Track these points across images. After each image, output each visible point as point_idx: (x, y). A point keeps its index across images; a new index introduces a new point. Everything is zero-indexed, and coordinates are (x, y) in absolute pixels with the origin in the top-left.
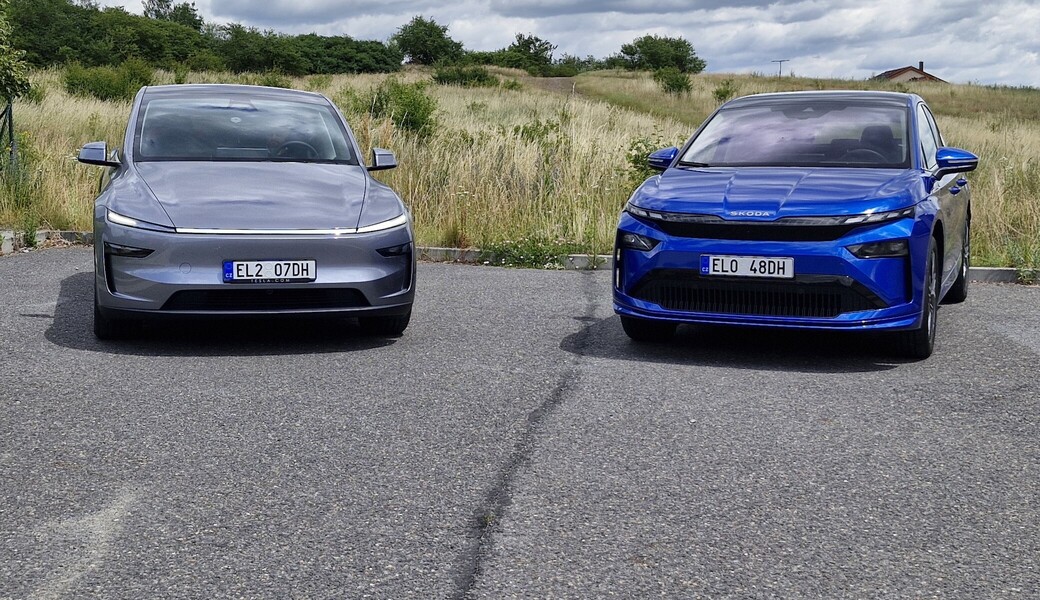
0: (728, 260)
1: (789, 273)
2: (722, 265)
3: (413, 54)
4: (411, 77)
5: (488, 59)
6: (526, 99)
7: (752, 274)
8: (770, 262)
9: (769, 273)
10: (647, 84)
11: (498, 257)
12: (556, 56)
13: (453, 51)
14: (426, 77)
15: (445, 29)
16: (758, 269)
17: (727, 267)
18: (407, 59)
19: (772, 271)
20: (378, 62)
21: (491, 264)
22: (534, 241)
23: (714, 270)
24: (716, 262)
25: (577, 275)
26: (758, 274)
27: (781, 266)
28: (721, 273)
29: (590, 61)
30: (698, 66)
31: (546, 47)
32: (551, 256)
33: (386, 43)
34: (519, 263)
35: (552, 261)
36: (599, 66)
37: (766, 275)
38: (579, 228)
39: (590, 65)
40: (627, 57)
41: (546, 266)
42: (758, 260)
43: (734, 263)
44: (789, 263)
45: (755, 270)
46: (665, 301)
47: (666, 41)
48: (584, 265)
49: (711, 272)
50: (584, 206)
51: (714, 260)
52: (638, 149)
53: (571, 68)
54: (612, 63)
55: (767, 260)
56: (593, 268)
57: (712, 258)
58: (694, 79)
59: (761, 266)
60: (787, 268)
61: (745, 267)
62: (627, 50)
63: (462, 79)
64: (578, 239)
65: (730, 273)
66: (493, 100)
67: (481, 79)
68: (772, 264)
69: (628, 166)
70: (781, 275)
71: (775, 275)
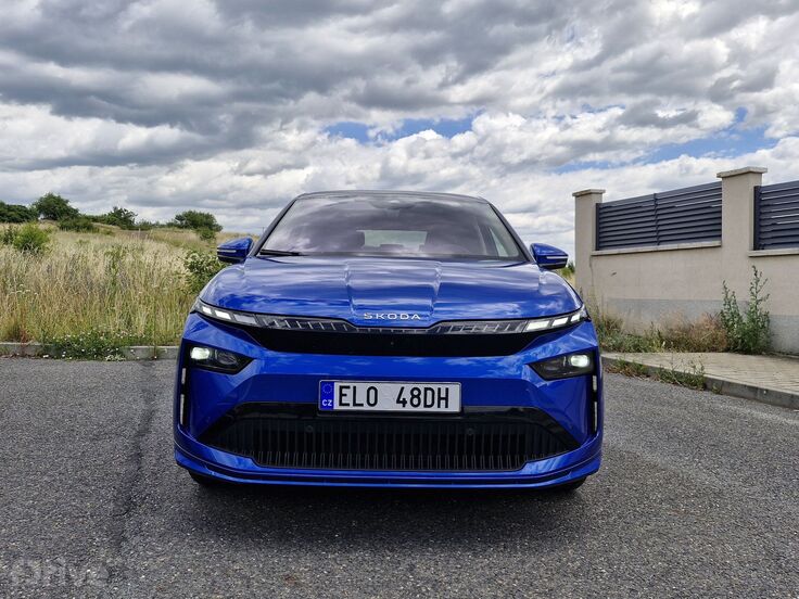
0: (362, 387)
1: (454, 406)
2: (354, 396)
3: (46, 214)
4: (43, 225)
5: (95, 219)
6: (117, 240)
7: (400, 408)
8: (426, 389)
9: (426, 406)
10: (192, 235)
11: (57, 350)
12: (137, 220)
13: (73, 213)
14: (52, 227)
15: (67, 201)
16: (408, 400)
17: (361, 398)
18: (42, 216)
19: (429, 403)
20: (22, 217)
21: (51, 357)
22: (96, 335)
23: (341, 404)
24: (344, 391)
25: (137, 366)
26: (409, 408)
27: (443, 395)
28: (351, 408)
29: (157, 224)
30: (219, 228)
31: (131, 215)
32: (113, 348)
33: (28, 206)
34: (80, 355)
35: (114, 354)
36: (163, 226)
37: (421, 408)
38: (141, 322)
39: (157, 226)
40: (179, 222)
41: (107, 358)
42: (408, 387)
43: (372, 392)
44: (455, 390)
45: (404, 402)
46: (261, 453)
47: (201, 214)
48: (144, 356)
49: (337, 407)
50: (147, 304)
51: (341, 388)
52: (193, 258)
53: (146, 227)
54: (170, 225)
55: (422, 387)
56: (153, 359)
57: (337, 385)
58: (218, 234)
59: (413, 396)
60: (452, 399)
61: (389, 397)
62: (179, 218)
63: (78, 229)
64: (140, 332)
65: (366, 408)
66: (94, 241)
67: (89, 228)
68: (429, 392)
69: (186, 272)
70: (443, 409)
71: (434, 409)
